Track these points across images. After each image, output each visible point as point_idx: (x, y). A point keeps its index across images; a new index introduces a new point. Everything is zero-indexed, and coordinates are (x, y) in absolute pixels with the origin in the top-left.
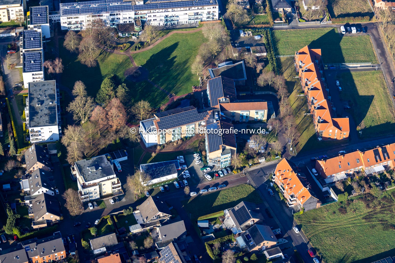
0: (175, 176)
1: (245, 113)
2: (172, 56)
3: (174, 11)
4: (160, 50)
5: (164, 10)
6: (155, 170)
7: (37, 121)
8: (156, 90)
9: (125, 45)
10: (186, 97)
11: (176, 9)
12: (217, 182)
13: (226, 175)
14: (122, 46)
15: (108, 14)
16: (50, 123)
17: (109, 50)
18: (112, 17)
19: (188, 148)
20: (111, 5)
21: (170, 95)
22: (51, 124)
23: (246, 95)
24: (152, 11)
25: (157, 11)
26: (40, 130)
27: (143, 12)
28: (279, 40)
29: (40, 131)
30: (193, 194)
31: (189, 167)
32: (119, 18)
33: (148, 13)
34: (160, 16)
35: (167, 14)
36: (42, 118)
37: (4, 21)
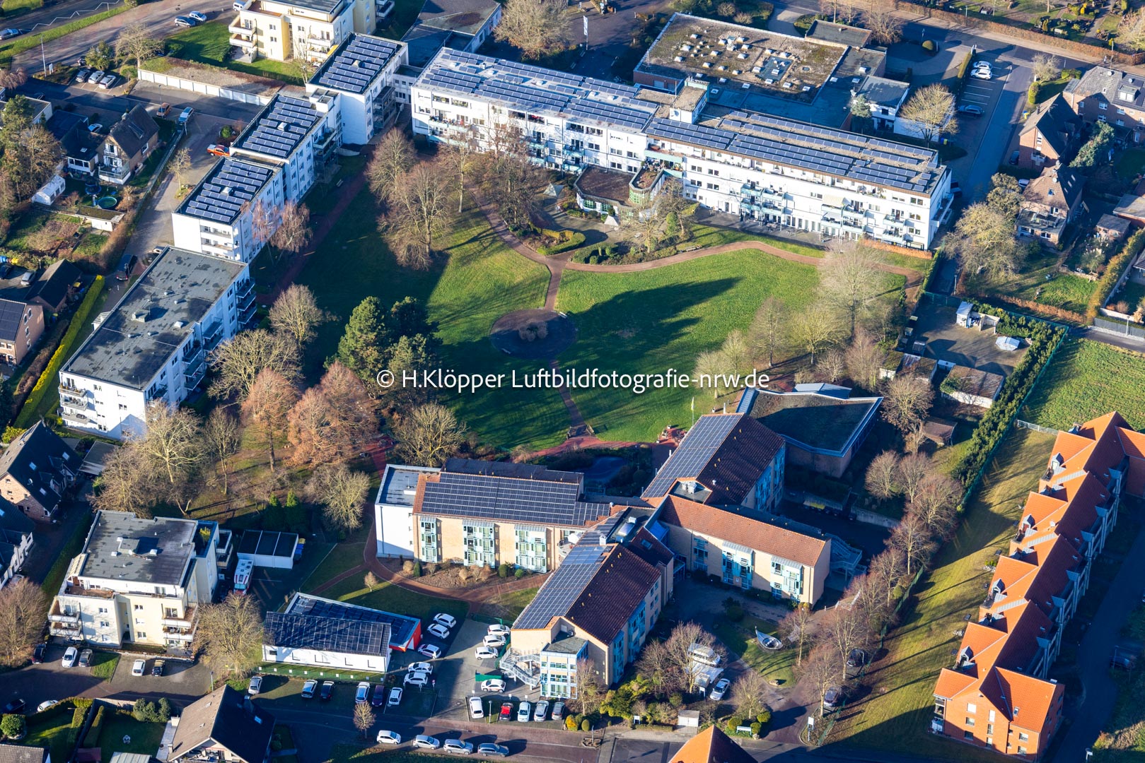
0: (378, 664)
1: (739, 556)
2: (683, 315)
3: (782, 174)
4: (663, 283)
5: (747, 162)
6: (319, 622)
7: (99, 361)
8: (549, 400)
9: (569, 234)
10: (621, 450)
11: (787, 171)
12: (491, 732)
13: (538, 723)
14: (556, 235)
15: (562, 122)
16: (128, 378)
17: (508, 237)
18: (574, 135)
19: (494, 602)
20: (591, 96)
21: (580, 429)
22: (128, 383)
23: (823, 511)
24: (708, 153)
25: (725, 157)
26: (92, 390)
27: (680, 149)
29: (88, 394)
30: (387, 739)
31: (447, 658)
32: (597, 147)
33: (693, 156)
34: (732, 179)
35: (754, 176)
36: (116, 358)
37: (270, 56)
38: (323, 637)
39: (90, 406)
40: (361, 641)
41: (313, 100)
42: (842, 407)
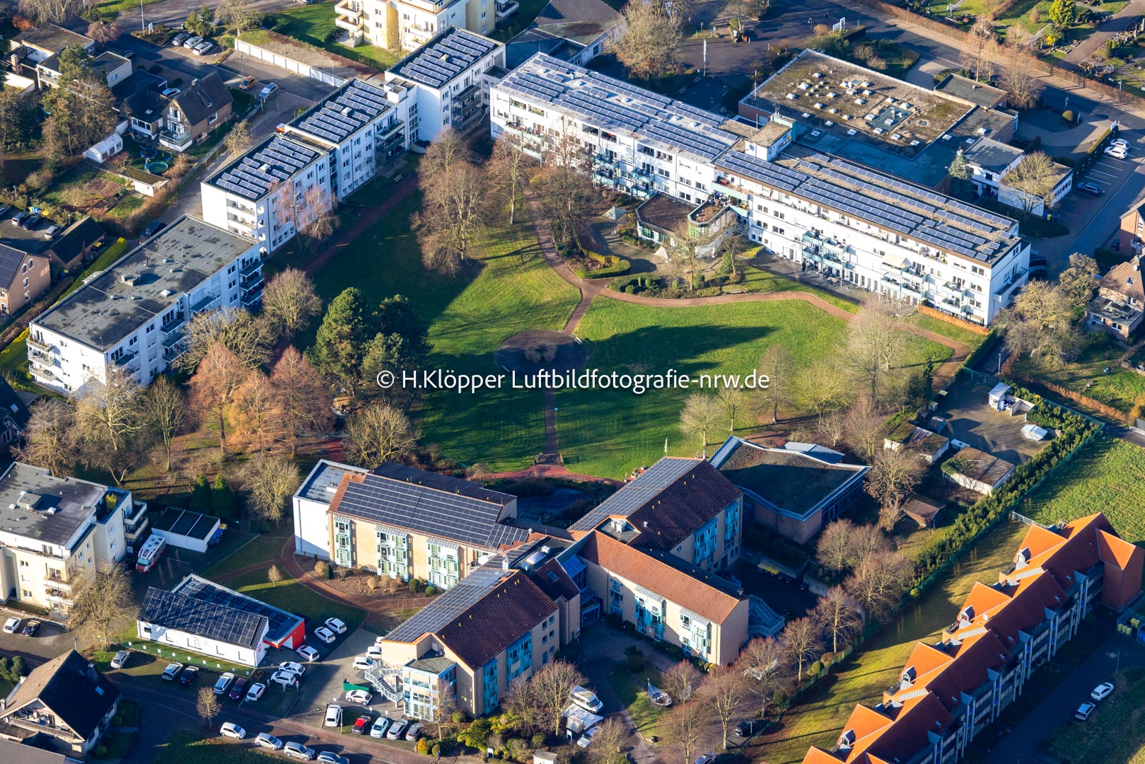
0: (248, 657)
1: (651, 604)
2: (703, 358)
3: (848, 226)
4: (693, 322)
5: (814, 208)
7: (73, 317)
8: (532, 424)
9: (615, 260)
10: (585, 484)
11: (853, 222)
12: (339, 743)
13: (390, 741)
14: (602, 259)
15: (633, 143)
16: (95, 339)
17: (551, 255)
18: (644, 158)
19: (394, 615)
20: (673, 120)
21: (551, 457)
22: (93, 344)
23: (776, 576)
24: (776, 195)
25: (793, 200)
26: (58, 346)
27: (749, 185)
28: (1100, 474)
30: (230, 732)
31: (324, 663)
32: (667, 174)
33: (761, 195)
34: (796, 225)
35: (819, 224)
36: (92, 318)
37: (375, 43)
38: (198, 620)
39: (57, 363)
40: (234, 631)
41: (386, 89)
42: (825, 471)
